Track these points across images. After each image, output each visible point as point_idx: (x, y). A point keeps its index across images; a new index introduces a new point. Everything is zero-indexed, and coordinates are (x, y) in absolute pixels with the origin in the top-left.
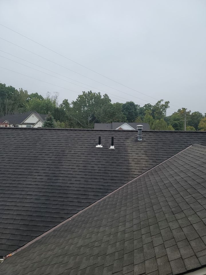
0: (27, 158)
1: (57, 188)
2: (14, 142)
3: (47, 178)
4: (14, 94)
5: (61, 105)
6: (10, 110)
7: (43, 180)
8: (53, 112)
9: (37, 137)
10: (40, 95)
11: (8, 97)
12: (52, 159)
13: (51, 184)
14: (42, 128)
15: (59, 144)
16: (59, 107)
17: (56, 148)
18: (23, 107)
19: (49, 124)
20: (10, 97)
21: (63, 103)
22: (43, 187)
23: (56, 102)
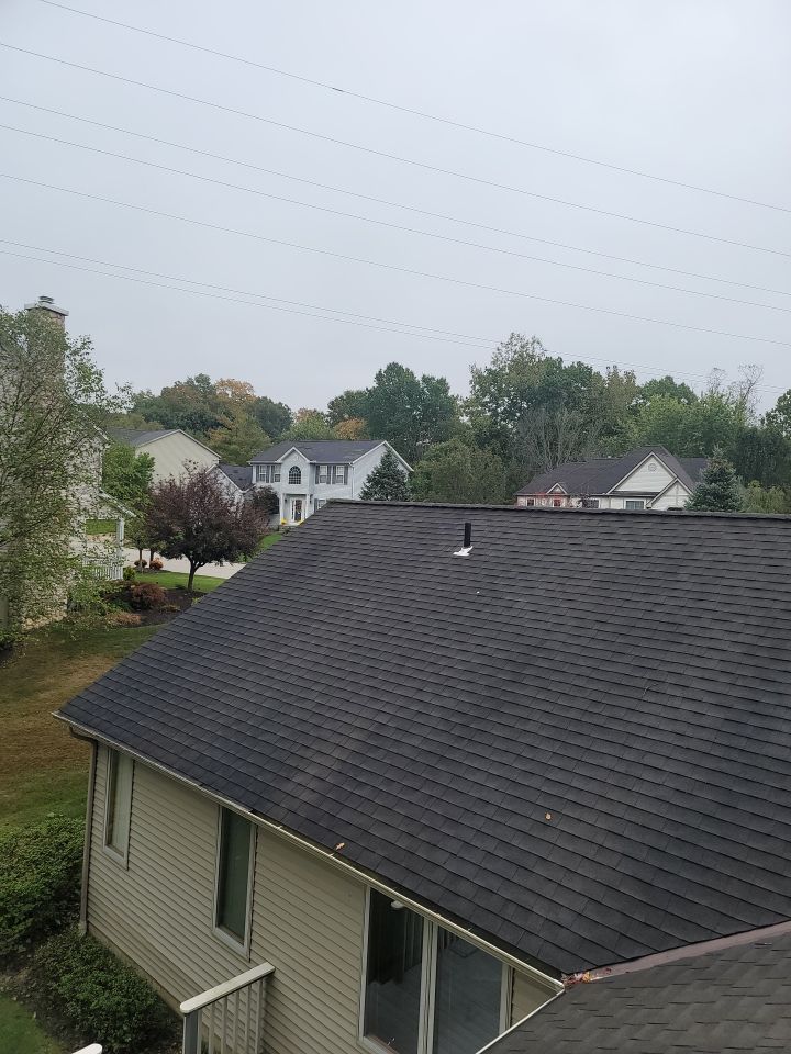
0: (642, 624)
1: (767, 764)
2: (593, 562)
3: (722, 714)
4: (589, 391)
5: (768, 415)
6: (571, 445)
7: (704, 721)
8: (734, 446)
9: (678, 548)
10: (683, 385)
11: (567, 404)
12: (740, 638)
13: (743, 744)
14: (686, 513)
15: (774, 578)
16: (758, 424)
17: (759, 594)
18: (616, 433)
19: (716, 495)
20: (573, 403)
21: (780, 409)
22: (705, 748)
23: (748, 405)
